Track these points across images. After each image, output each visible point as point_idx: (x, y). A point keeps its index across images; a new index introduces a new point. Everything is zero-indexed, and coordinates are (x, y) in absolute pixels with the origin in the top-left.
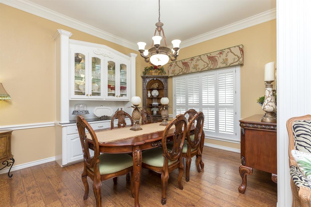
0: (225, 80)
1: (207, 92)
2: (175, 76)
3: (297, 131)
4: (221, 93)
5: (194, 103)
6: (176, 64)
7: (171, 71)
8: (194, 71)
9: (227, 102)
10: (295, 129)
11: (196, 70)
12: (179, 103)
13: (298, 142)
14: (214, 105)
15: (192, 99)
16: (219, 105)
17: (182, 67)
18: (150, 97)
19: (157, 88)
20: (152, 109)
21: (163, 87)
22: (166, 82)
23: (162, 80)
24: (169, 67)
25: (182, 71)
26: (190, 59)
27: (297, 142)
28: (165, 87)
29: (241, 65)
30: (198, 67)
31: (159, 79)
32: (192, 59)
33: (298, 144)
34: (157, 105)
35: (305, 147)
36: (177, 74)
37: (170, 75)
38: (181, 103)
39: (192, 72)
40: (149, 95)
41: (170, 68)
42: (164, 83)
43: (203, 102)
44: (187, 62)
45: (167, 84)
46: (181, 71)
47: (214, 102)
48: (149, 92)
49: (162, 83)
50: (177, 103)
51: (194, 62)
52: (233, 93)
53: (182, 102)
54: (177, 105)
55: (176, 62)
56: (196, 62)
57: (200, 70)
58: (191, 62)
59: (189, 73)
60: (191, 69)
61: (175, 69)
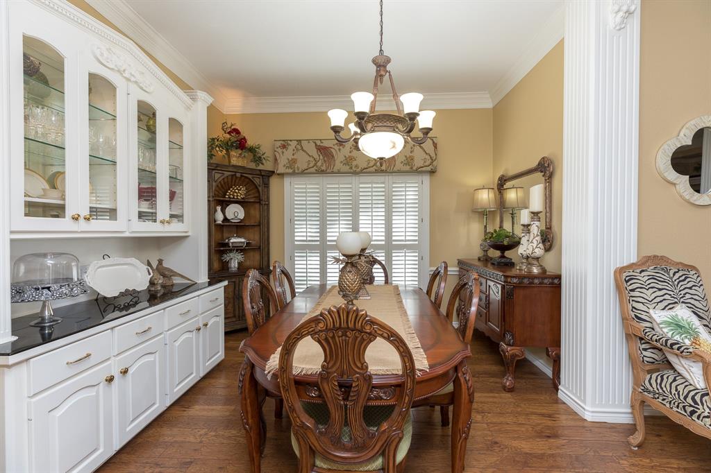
0: (406, 195)
1: (370, 218)
2: (294, 174)
3: (631, 284)
4: (398, 221)
6: (299, 147)
7: (283, 161)
8: (346, 171)
9: (408, 238)
10: (627, 282)
11: (351, 168)
12: (305, 238)
13: (633, 299)
14: (383, 243)
16: (394, 243)
17: (316, 156)
18: (223, 222)
19: (242, 199)
20: (226, 257)
21: (259, 197)
22: (267, 185)
23: (257, 181)
24: (280, 150)
25: (315, 164)
27: (631, 299)
28: (264, 197)
29: (432, 172)
30: (354, 163)
31: (250, 176)
32: (341, 144)
33: (633, 301)
34: (240, 245)
35: (643, 303)
36: (300, 170)
37: (281, 170)
38: (309, 239)
39: (341, 170)
40: (219, 217)
41: (283, 153)
42: (260, 189)
44: (328, 148)
45: (268, 191)
46: (311, 165)
47: (383, 238)
48: (219, 208)
49: (257, 188)
50: (296, 238)
52: (417, 222)
53: (310, 236)
54: (297, 243)
55: (299, 141)
56: (350, 152)
57: (359, 170)
58: (340, 150)
59: (333, 173)
60: (338, 165)
61: (295, 157)
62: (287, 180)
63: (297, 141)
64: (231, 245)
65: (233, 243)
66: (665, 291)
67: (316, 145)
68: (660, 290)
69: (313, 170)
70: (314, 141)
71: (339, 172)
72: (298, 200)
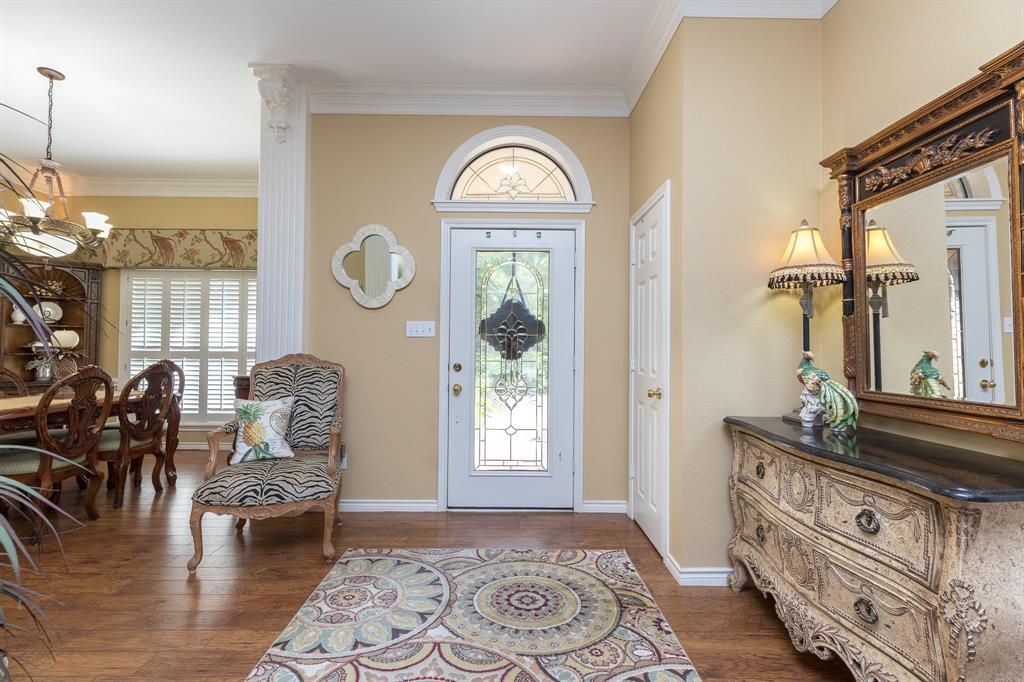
5: (186, 345)
6: (131, 237)
7: (112, 253)
8: (187, 265)
11: (193, 263)
12: (141, 344)
15: (181, 330)
18: (24, 322)
19: (57, 295)
20: (33, 364)
21: (83, 295)
22: (95, 281)
23: (80, 275)
24: (109, 241)
26: (176, 232)
28: (92, 296)
30: (196, 257)
32: (182, 234)
36: (133, 264)
37: (110, 263)
38: (147, 345)
39: (182, 265)
40: (19, 317)
41: (112, 243)
42: (85, 286)
43: (210, 345)
44: (166, 239)
45: (99, 288)
46: (146, 258)
47: (237, 345)
49: (80, 284)
50: (133, 344)
51: (186, 243)
53: (149, 342)
54: (133, 349)
55: (132, 230)
56: (192, 244)
57: (202, 265)
58: (179, 242)
59: (172, 267)
60: (178, 260)
61: (126, 248)
62: (124, 275)
63: (130, 230)
64: (34, 350)
65: (37, 348)
66: (281, 386)
67: (152, 235)
68: (277, 384)
69: (148, 264)
70: (150, 231)
71: (179, 267)
72: (136, 299)
